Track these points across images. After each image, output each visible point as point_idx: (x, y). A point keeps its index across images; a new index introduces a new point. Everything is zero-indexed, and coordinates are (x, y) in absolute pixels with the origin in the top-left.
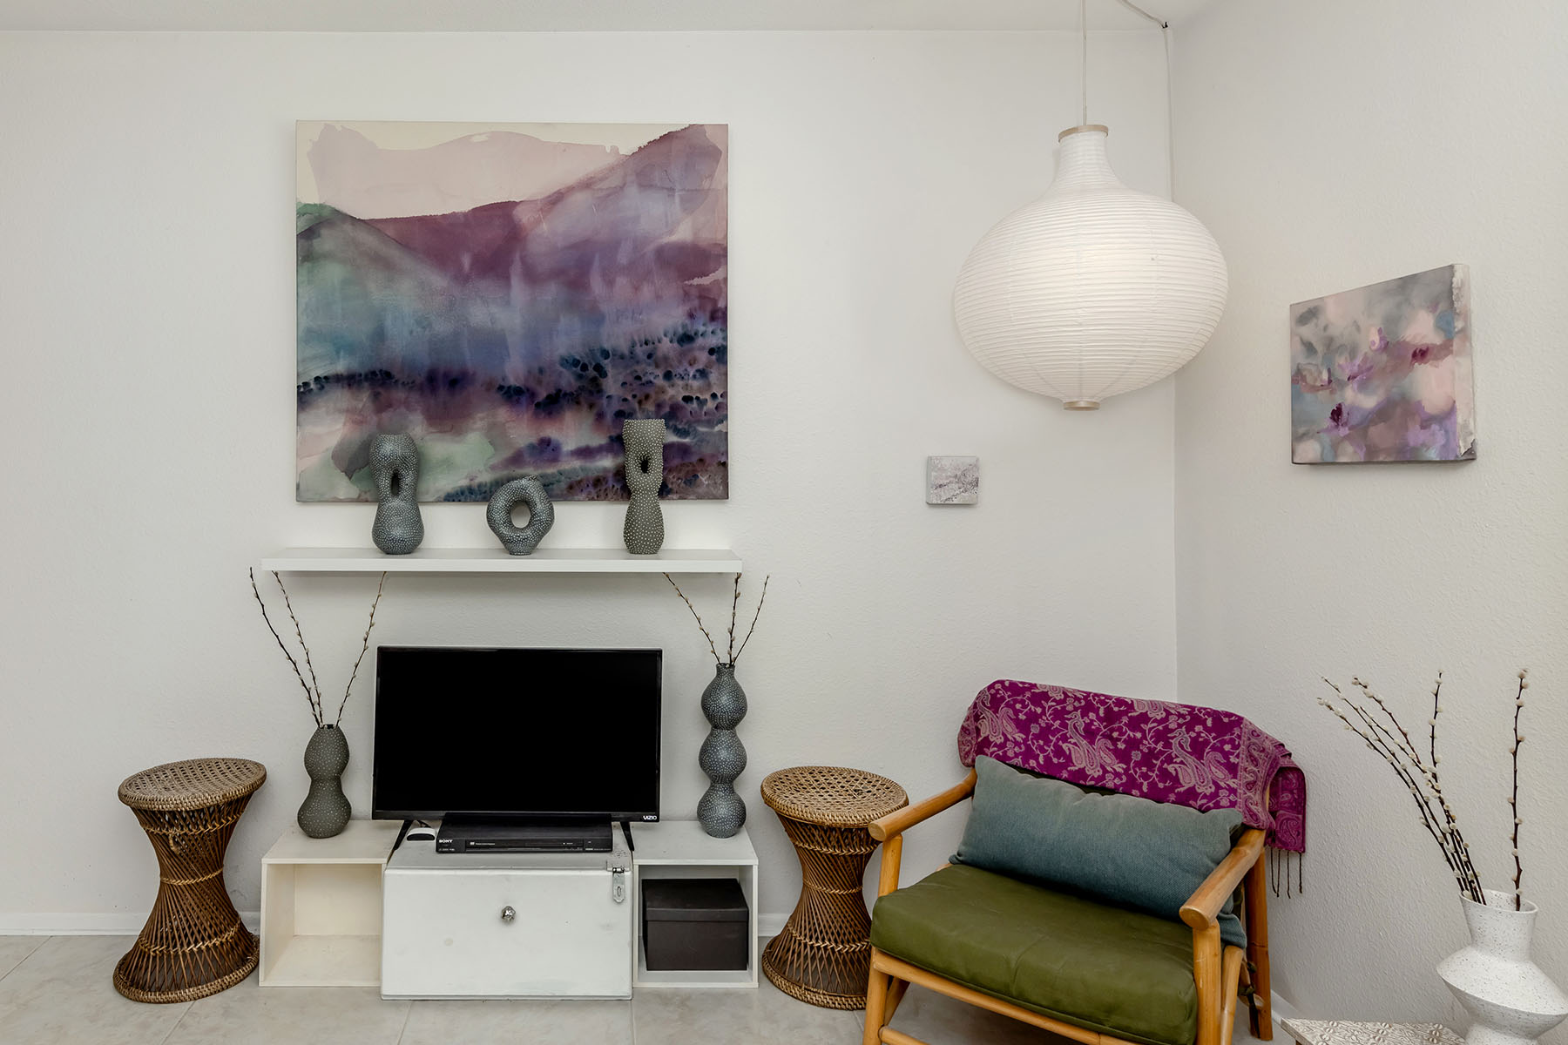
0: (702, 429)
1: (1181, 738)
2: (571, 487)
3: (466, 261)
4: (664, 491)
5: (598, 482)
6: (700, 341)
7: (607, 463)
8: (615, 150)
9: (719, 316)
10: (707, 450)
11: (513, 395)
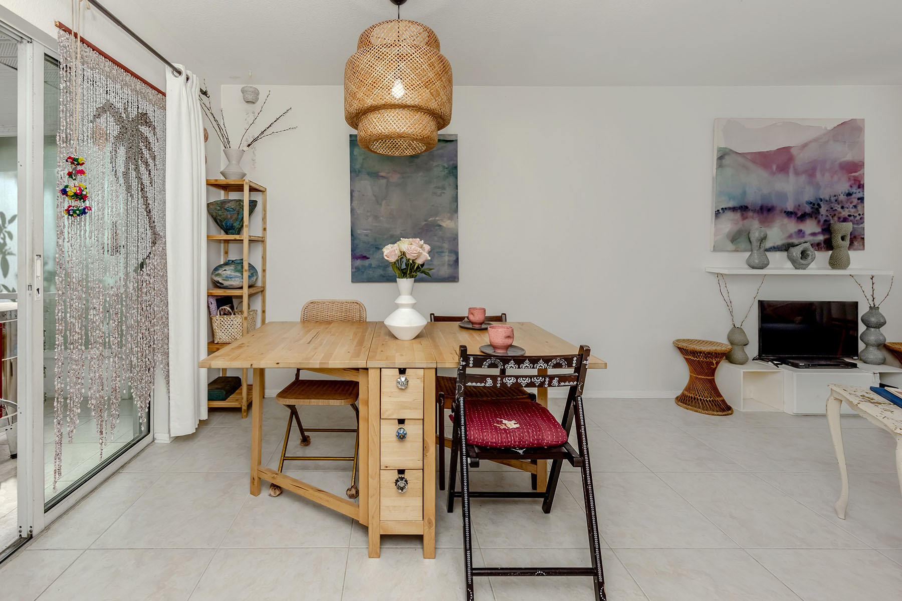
0: (854, 226)
3: (774, 167)
5: (818, 245)
6: (854, 195)
7: (821, 238)
8: (826, 128)
9: (861, 186)
10: (857, 233)
11: (789, 214)
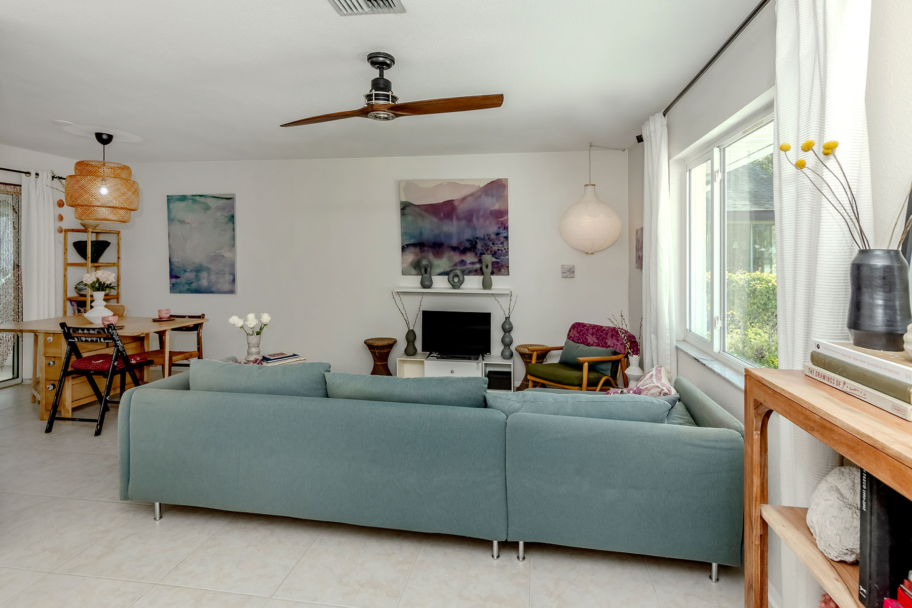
0: (502, 257)
1: (610, 334)
2: (469, 272)
3: (442, 215)
4: (492, 273)
5: (476, 271)
6: (501, 235)
7: (478, 266)
8: (479, 186)
9: (506, 228)
10: (503, 263)
11: (454, 249)
